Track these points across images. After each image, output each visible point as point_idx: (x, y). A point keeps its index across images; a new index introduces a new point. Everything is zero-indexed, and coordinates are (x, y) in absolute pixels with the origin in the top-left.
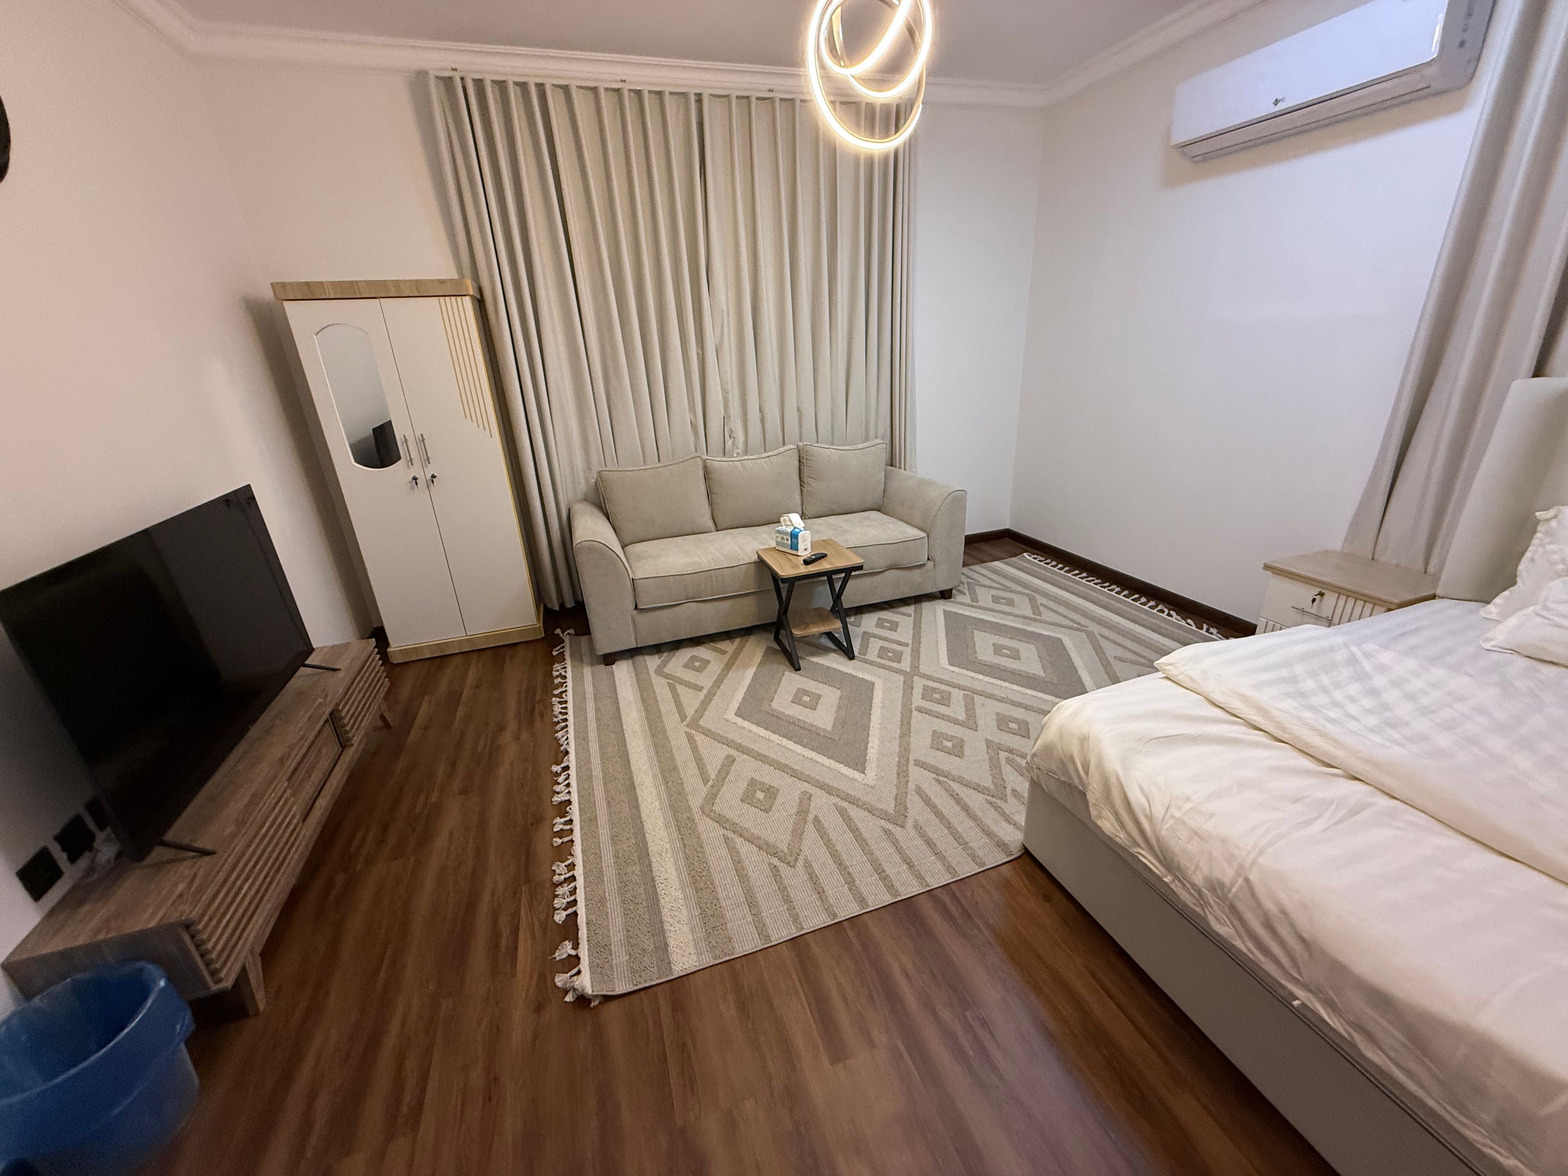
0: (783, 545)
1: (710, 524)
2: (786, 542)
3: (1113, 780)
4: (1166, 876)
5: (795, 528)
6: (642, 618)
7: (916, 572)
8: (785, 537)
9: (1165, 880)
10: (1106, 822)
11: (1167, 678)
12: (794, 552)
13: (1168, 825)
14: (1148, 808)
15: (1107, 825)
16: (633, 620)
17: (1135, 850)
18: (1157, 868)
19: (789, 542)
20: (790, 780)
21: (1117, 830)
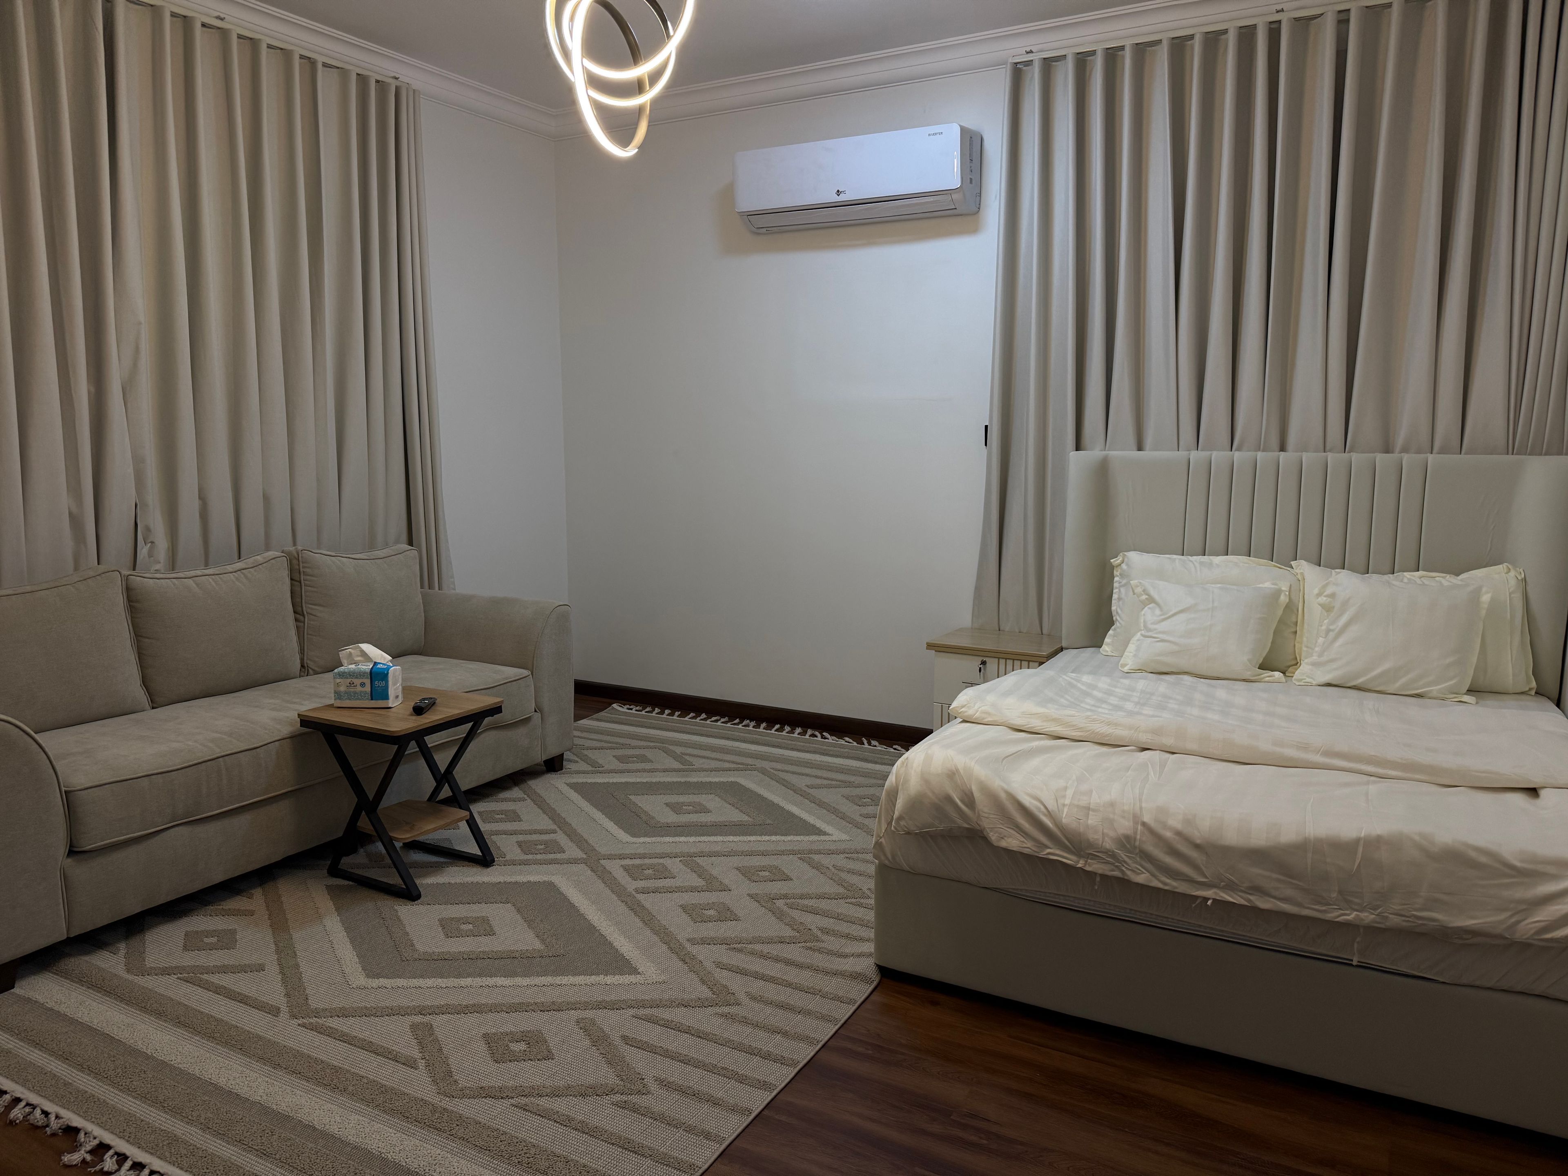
0: (350, 696)
1: (141, 695)
2: (359, 689)
3: (1003, 796)
4: (1078, 862)
5: (375, 664)
6: (81, 871)
7: (522, 731)
8: (357, 682)
9: (1079, 865)
10: (1010, 840)
11: (964, 721)
12: (380, 703)
13: (1065, 813)
14: (1042, 807)
15: (1013, 842)
16: (65, 877)
17: (1045, 853)
18: (1069, 859)
19: (368, 688)
20: (546, 1016)
21: (1023, 842)
